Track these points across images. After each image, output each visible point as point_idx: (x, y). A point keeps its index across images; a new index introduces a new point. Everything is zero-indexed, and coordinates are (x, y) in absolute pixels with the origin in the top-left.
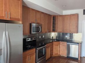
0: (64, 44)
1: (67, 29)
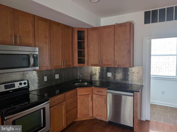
0: (101, 93)
1: (108, 58)
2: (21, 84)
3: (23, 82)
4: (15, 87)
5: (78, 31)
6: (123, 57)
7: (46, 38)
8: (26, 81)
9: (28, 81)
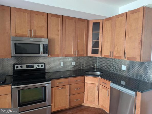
2: (38, 66)
3: (40, 65)
4: (34, 67)
5: (93, 23)
6: (134, 49)
7: (58, 31)
8: (43, 64)
9: (45, 64)
